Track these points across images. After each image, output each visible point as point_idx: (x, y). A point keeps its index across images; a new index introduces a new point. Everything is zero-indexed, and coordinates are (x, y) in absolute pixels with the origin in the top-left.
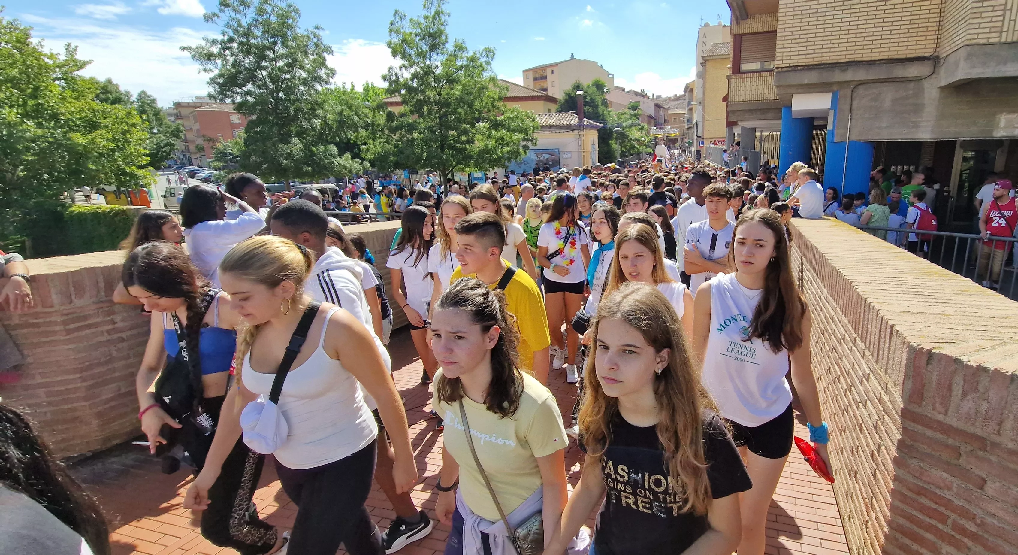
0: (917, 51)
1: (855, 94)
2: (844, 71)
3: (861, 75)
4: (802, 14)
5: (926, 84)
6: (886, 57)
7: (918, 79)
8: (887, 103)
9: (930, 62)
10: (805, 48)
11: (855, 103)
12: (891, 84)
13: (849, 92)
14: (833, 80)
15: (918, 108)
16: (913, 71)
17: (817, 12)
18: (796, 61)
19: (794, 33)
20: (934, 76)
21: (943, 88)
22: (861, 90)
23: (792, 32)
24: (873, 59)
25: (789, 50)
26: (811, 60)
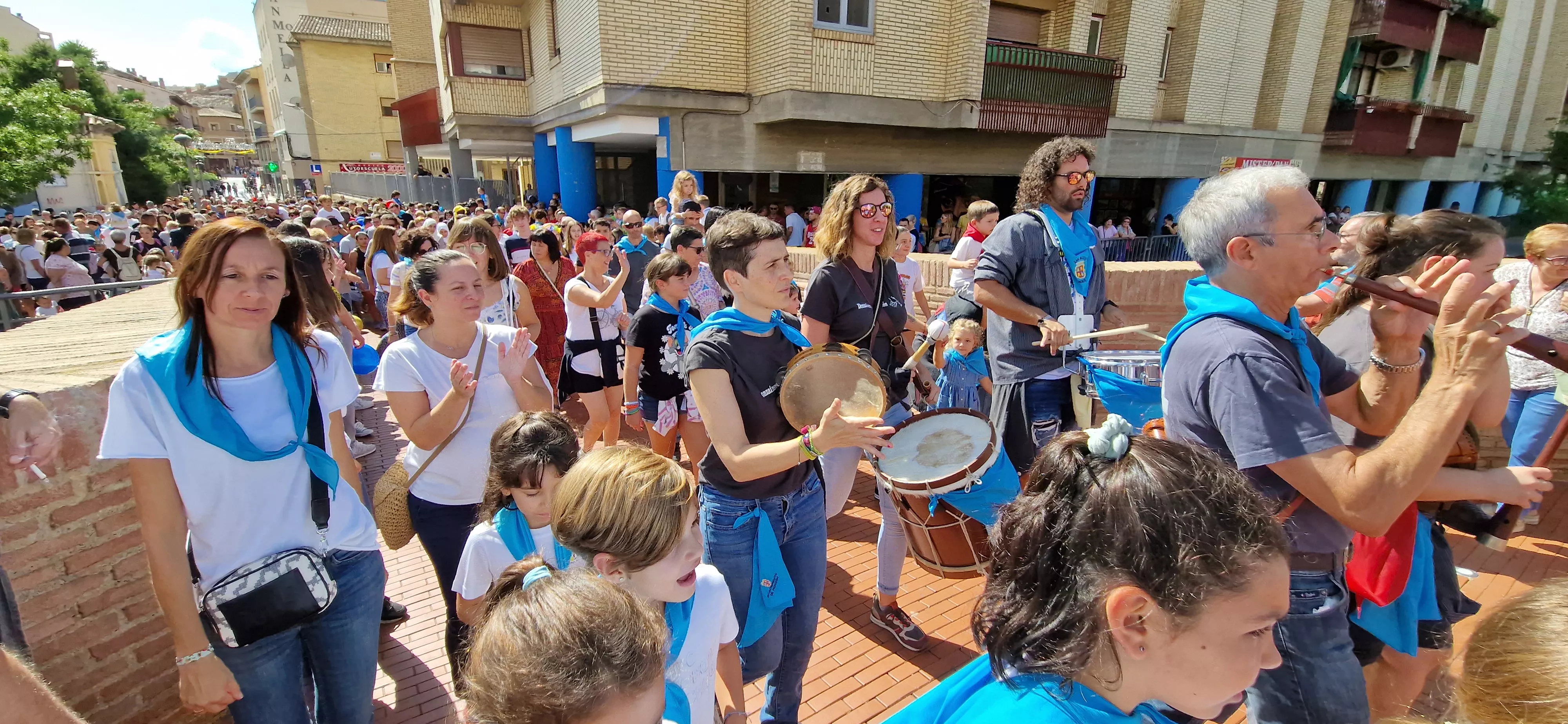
0: (733, 86)
1: (685, 122)
2: (675, 97)
3: (689, 103)
4: (625, 27)
5: (746, 119)
6: (708, 89)
7: (737, 114)
8: (715, 135)
9: (746, 99)
11: (686, 133)
12: (720, 116)
13: (679, 119)
14: (664, 105)
15: (740, 142)
16: (735, 105)
17: (639, 28)
18: (624, 79)
19: (619, 47)
20: (750, 113)
21: (757, 125)
22: (690, 119)
23: (616, 44)
24: (698, 88)
25: (616, 64)
26: (640, 80)
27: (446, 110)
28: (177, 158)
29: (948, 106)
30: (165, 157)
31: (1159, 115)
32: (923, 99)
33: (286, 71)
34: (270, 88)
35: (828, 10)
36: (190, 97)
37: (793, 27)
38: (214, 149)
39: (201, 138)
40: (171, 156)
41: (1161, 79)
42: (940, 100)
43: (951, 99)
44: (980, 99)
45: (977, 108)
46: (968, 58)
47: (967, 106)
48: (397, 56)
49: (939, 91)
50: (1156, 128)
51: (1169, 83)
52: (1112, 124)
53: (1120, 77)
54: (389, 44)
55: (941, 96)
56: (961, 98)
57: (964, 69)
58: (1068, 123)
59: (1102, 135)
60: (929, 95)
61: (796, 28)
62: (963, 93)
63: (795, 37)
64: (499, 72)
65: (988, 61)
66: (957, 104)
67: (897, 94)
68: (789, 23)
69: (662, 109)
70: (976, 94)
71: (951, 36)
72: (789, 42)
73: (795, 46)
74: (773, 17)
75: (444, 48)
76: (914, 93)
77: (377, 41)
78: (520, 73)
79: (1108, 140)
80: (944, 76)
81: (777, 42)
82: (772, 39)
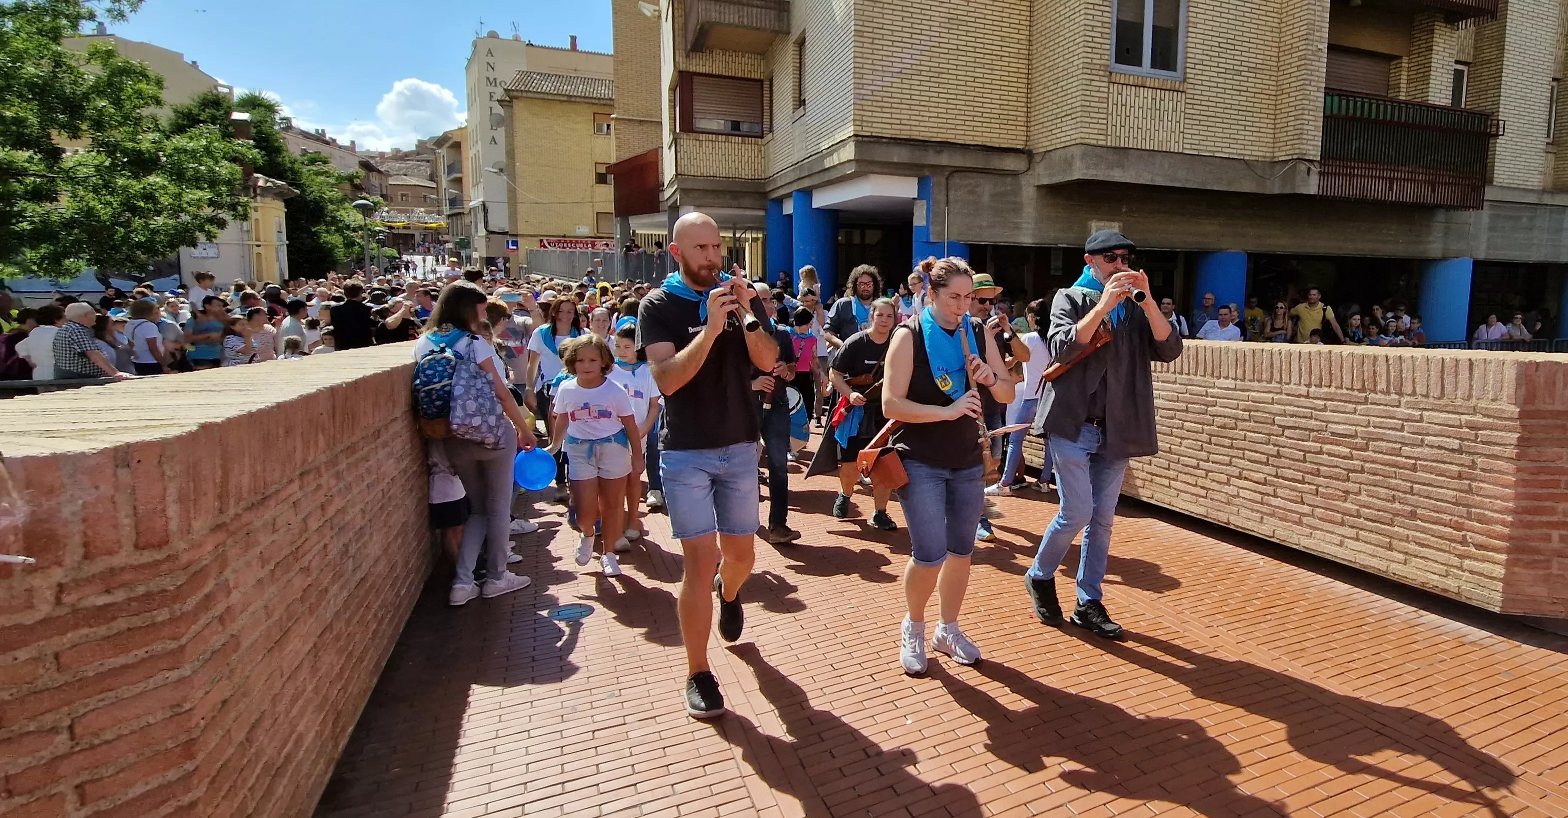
0: (1010, 141)
1: (951, 183)
2: (939, 152)
3: (957, 160)
4: (884, 71)
5: (1023, 180)
6: (979, 143)
7: (1015, 174)
8: (986, 199)
9: (1025, 156)
10: (889, 115)
11: (951, 197)
12: (987, 176)
13: (944, 178)
14: (926, 162)
15: (1017, 208)
16: (1009, 163)
18: (879, 131)
19: (875, 93)
20: (1030, 173)
21: (1039, 187)
22: (957, 179)
23: (873, 91)
24: (967, 142)
25: (870, 114)
26: (898, 132)
27: (668, 171)
28: (354, 230)
29: (1278, 167)
30: (342, 228)
31: (1549, 184)
32: (1246, 158)
33: (494, 133)
34: (471, 152)
35: (1128, 51)
36: (382, 163)
37: (1085, 71)
38: (400, 221)
39: (386, 209)
40: (348, 227)
41: (1547, 140)
42: (1268, 160)
43: (1281, 159)
44: (1319, 159)
45: (1315, 169)
46: (1303, 109)
47: (1303, 167)
48: (618, 113)
49: (1265, 149)
50: (1547, 199)
51: (1559, 145)
52: (1490, 194)
53: (1497, 135)
54: (612, 103)
55: (1268, 155)
56: (1295, 157)
57: (1299, 122)
58: (1433, 191)
59: (1479, 206)
60: (1254, 153)
61: (1089, 71)
62: (1297, 151)
63: (1088, 82)
64: (733, 129)
65: (1328, 113)
66: (1290, 164)
67: (1214, 152)
68: (1080, 66)
69: (923, 166)
70: (1314, 150)
71: (1281, 83)
72: (1079, 88)
73: (1088, 93)
74: (1061, 59)
75: (672, 102)
76: (1235, 151)
77: (599, 99)
78: (757, 129)
79: (1485, 215)
80: (1272, 131)
81: (1064, 88)
82: (1060, 85)
